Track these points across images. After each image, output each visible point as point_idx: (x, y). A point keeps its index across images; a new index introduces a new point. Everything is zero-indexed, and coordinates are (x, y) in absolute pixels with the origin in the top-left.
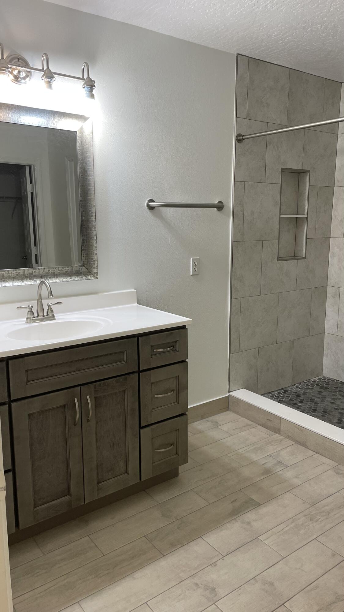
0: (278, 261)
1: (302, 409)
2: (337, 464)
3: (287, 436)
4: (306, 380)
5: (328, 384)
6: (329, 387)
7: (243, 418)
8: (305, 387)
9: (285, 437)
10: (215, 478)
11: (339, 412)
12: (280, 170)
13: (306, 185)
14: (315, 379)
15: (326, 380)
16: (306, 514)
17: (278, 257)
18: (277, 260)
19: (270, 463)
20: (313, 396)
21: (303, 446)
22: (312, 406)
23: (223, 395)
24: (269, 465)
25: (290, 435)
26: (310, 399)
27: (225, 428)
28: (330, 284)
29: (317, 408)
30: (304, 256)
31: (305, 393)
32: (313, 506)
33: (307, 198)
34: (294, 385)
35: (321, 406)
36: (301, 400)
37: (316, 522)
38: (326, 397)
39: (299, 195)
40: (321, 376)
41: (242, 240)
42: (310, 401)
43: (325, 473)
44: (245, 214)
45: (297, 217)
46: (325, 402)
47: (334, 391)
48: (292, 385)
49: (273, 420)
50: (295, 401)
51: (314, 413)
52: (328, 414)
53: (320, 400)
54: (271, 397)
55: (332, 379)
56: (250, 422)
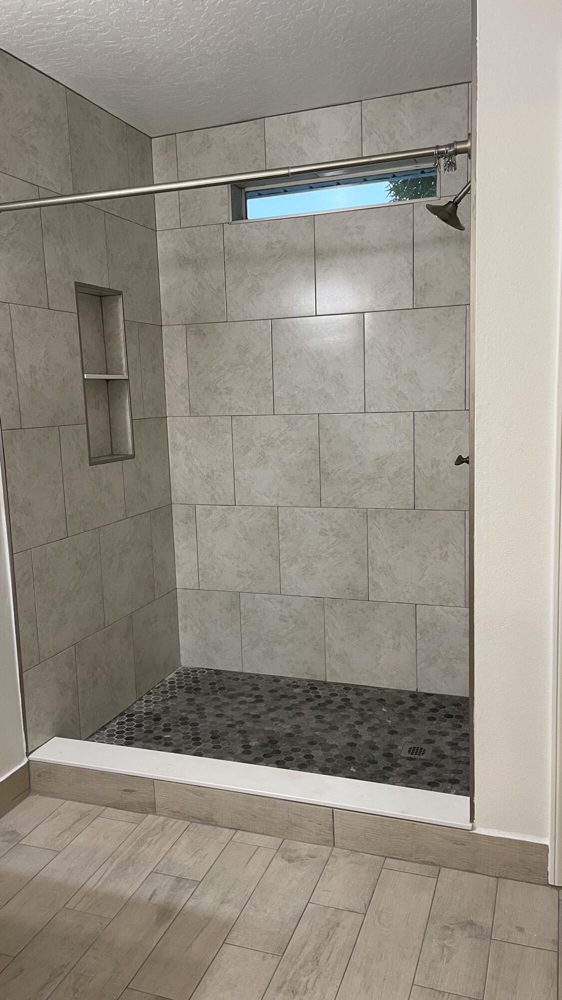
0: (90, 465)
1: (174, 743)
2: (280, 840)
3: (171, 813)
4: (157, 683)
5: (196, 681)
6: (200, 685)
7: (68, 802)
8: (162, 696)
9: (168, 817)
10: (59, 980)
11: (237, 731)
12: (73, 286)
13: (118, 318)
14: (170, 676)
15: (190, 674)
16: (280, 985)
17: (90, 458)
18: (88, 464)
19: (162, 889)
20: (181, 711)
21: (208, 824)
22: (189, 733)
23: (17, 765)
24: (161, 897)
25: (176, 808)
26: (180, 719)
27: (39, 837)
28: (177, 500)
29: (199, 734)
30: (131, 453)
31: (166, 710)
32: (282, 956)
33: (123, 345)
34: (141, 699)
35: (204, 728)
36: (165, 725)
37: (305, 993)
38: (203, 707)
39: (105, 337)
40: (180, 668)
41: (19, 427)
42: (182, 724)
43: (270, 870)
44: (18, 371)
45: (107, 380)
46: (206, 717)
47: (211, 692)
48: (138, 700)
49: (136, 789)
50: (155, 732)
51: (199, 747)
52: (223, 739)
53: (198, 716)
54: (108, 736)
55: (198, 668)
56: (85, 807)
